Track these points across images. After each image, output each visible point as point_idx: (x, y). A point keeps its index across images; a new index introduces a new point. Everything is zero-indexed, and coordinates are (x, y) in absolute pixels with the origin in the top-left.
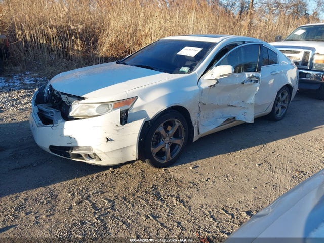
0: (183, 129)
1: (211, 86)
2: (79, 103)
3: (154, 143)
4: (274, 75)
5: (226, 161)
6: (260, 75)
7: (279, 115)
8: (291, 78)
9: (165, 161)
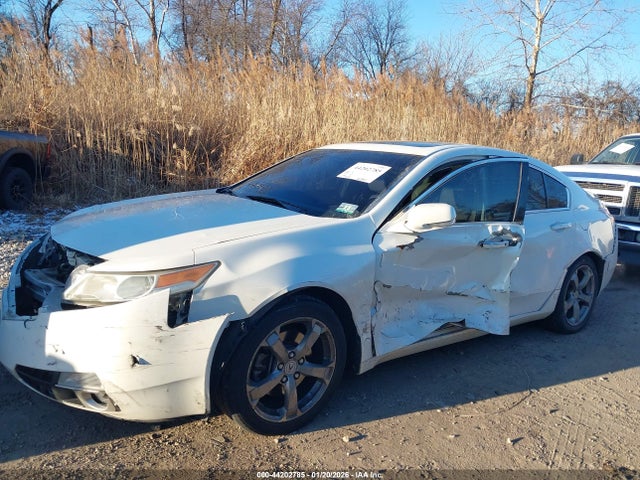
0: (332, 341)
1: (402, 247)
2: (86, 272)
3: (256, 373)
4: (558, 230)
5: (436, 425)
6: (523, 230)
7: (573, 319)
8: (599, 241)
9: (284, 419)
